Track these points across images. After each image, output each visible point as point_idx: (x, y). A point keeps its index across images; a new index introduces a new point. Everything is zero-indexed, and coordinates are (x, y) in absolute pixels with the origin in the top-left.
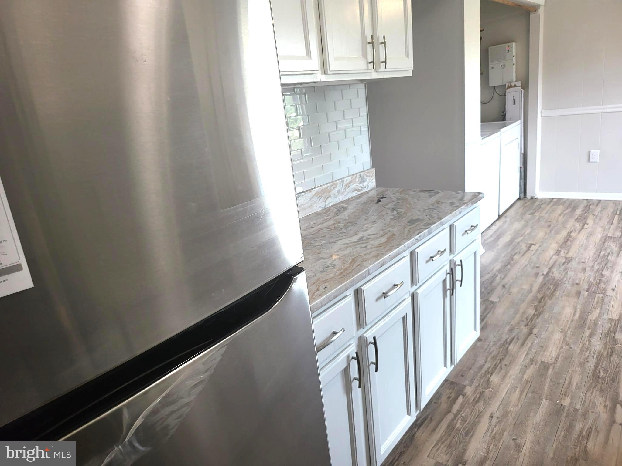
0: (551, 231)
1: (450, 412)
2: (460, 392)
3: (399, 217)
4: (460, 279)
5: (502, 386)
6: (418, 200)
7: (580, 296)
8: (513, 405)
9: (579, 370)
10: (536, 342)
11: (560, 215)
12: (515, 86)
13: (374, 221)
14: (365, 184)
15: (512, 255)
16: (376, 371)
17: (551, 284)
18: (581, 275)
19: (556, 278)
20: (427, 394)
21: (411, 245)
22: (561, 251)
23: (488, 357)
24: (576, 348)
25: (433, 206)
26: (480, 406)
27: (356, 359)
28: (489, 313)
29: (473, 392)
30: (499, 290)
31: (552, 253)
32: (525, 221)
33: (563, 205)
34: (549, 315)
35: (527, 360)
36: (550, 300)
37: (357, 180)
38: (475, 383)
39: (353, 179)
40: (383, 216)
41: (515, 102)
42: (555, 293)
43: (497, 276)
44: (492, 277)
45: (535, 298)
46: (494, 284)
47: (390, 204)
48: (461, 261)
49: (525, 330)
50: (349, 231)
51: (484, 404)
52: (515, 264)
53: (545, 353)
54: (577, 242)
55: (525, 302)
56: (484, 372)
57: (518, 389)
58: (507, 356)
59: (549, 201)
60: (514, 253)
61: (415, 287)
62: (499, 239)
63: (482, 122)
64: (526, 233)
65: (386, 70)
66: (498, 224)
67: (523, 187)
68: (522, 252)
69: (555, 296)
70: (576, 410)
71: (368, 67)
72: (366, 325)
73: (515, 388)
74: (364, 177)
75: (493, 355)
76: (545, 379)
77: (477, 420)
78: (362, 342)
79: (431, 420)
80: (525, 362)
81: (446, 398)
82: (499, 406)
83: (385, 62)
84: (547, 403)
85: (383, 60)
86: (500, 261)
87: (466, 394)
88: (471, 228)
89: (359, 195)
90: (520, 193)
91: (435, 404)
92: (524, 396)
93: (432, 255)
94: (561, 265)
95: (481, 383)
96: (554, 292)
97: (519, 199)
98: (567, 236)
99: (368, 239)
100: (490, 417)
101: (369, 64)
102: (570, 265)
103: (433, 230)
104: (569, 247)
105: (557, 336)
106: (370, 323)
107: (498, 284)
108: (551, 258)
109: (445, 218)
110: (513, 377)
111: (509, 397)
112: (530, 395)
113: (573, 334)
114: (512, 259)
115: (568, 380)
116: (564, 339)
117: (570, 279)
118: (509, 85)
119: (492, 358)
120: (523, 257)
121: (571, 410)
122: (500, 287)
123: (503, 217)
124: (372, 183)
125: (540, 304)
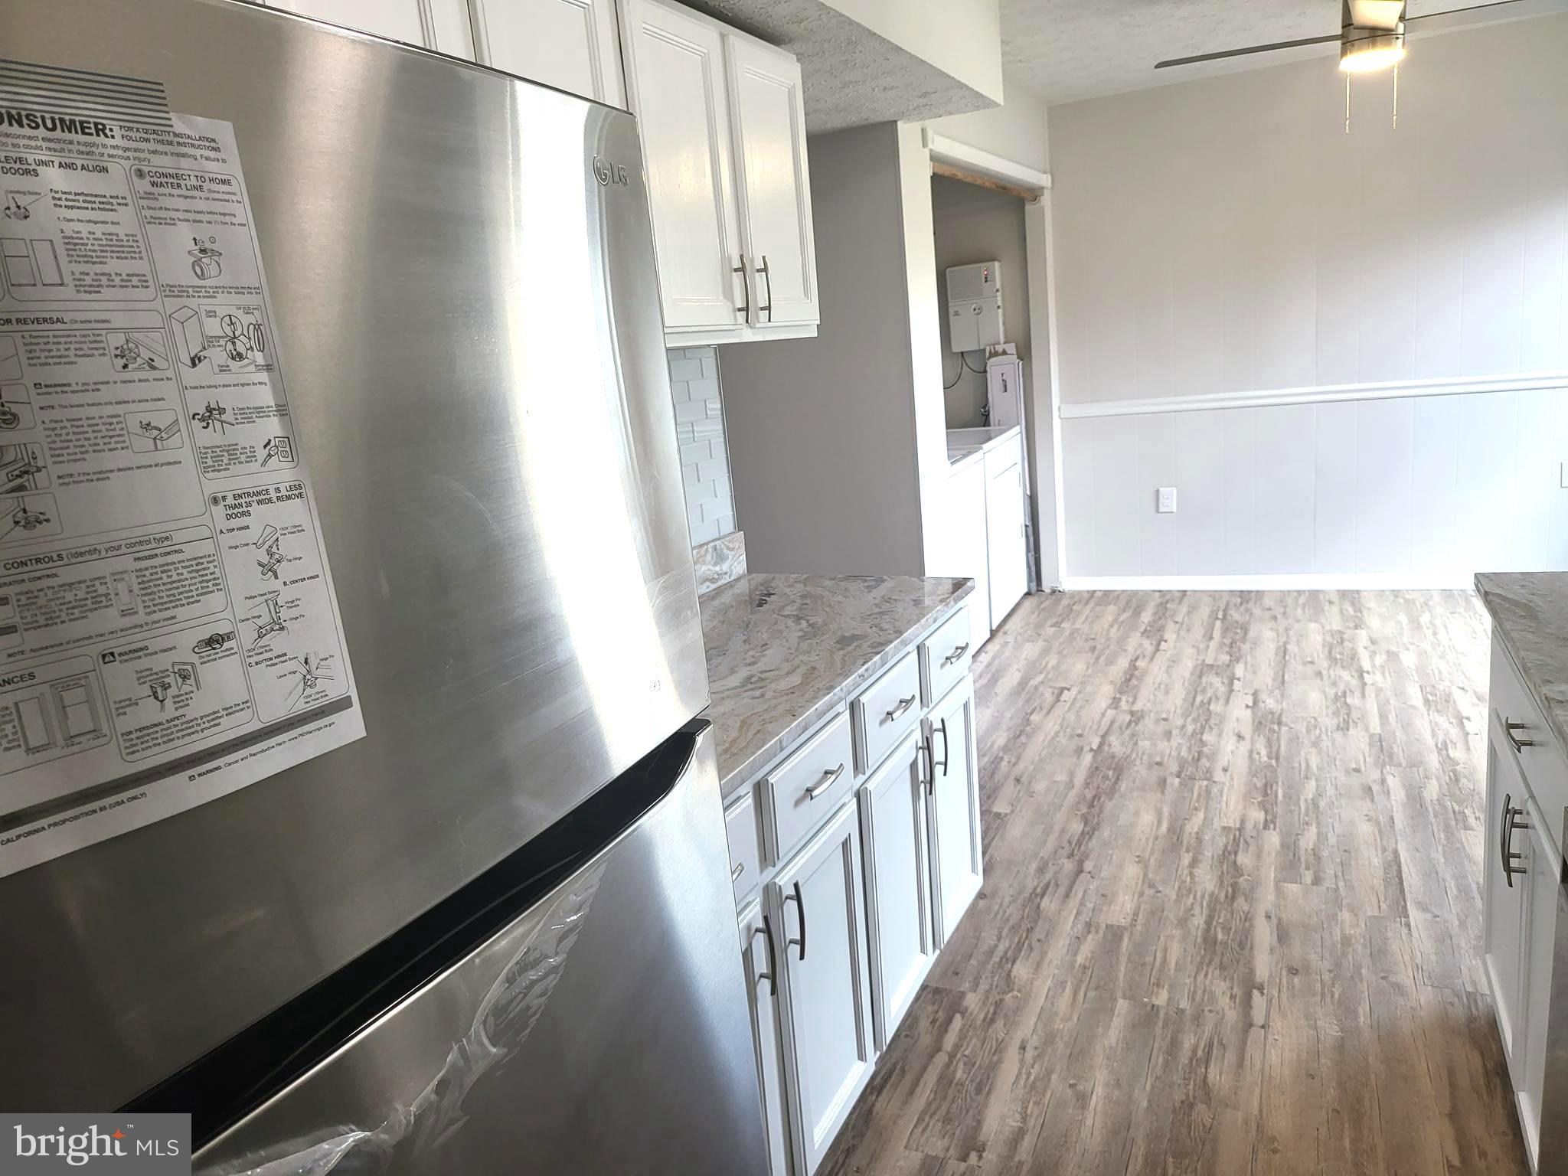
0: (1098, 658)
1: (939, 1050)
2: (956, 1007)
3: (815, 632)
4: (943, 760)
5: (1037, 983)
6: (846, 597)
7: (1165, 787)
8: (1062, 1019)
9: (1177, 933)
10: (1091, 887)
11: (1111, 626)
12: (1004, 353)
13: (764, 642)
14: (725, 567)
15: (1027, 714)
16: (802, 957)
17: (1109, 769)
18: (1163, 745)
19: (1117, 754)
20: (893, 1014)
21: (853, 687)
22: (1120, 699)
23: (1003, 929)
24: (1168, 892)
25: (880, 608)
26: (999, 1028)
27: (764, 932)
28: (994, 838)
29: (980, 1004)
30: (1009, 790)
31: (1104, 705)
32: (1045, 641)
33: (1115, 604)
34: (1111, 831)
35: (1079, 926)
36: (1110, 800)
37: (709, 557)
38: (984, 986)
39: (701, 556)
40: (781, 632)
41: (1005, 386)
42: (1117, 786)
43: (1002, 759)
44: (993, 762)
45: (1082, 798)
46: (997, 777)
47: (788, 607)
48: (943, 721)
49: (1069, 866)
50: (717, 666)
51: (1005, 1025)
52: (1034, 731)
53: (1112, 908)
54: (1149, 680)
55: (1063, 808)
56: (998, 960)
57: (1069, 985)
58: (1040, 923)
59: (1086, 596)
60: (1031, 709)
61: (861, 778)
62: (997, 681)
63: (947, 427)
64: (1050, 666)
65: (770, 324)
66: (993, 648)
67: (1033, 568)
68: (1046, 706)
69: (1119, 791)
70: (1181, 1012)
71: (735, 318)
72: (778, 858)
73: (1063, 984)
74: (722, 550)
75: (1011, 922)
76: (1118, 959)
77: (995, 1058)
78: (772, 897)
79: (903, 1071)
80: (1075, 930)
81: (928, 1024)
82: (1036, 1025)
83: (769, 308)
84: (1126, 1005)
85: (764, 303)
86: (1004, 727)
87: (966, 1009)
88: (955, 652)
89: (714, 590)
90: (1030, 580)
91: (906, 1040)
92: (1081, 998)
93: (890, 709)
94: (1124, 728)
95: (995, 983)
96: (1116, 783)
97: (1028, 594)
98: (1129, 669)
99: (761, 679)
100: (1020, 1048)
101: (738, 313)
102: (1140, 727)
103: (890, 657)
104: (1135, 691)
105: (1132, 871)
106: (785, 855)
107: (1007, 777)
108: (1103, 715)
109: (909, 631)
110: (1055, 962)
111: (1053, 1004)
112: (1091, 994)
113: (1160, 865)
114: (1028, 722)
115: (1159, 955)
116: (1145, 875)
117: (1143, 754)
118: (993, 351)
119: (1010, 930)
120: (1050, 717)
121: (1171, 1012)
122: (1011, 781)
123: (1000, 634)
124: (740, 563)
125: (1093, 810)
